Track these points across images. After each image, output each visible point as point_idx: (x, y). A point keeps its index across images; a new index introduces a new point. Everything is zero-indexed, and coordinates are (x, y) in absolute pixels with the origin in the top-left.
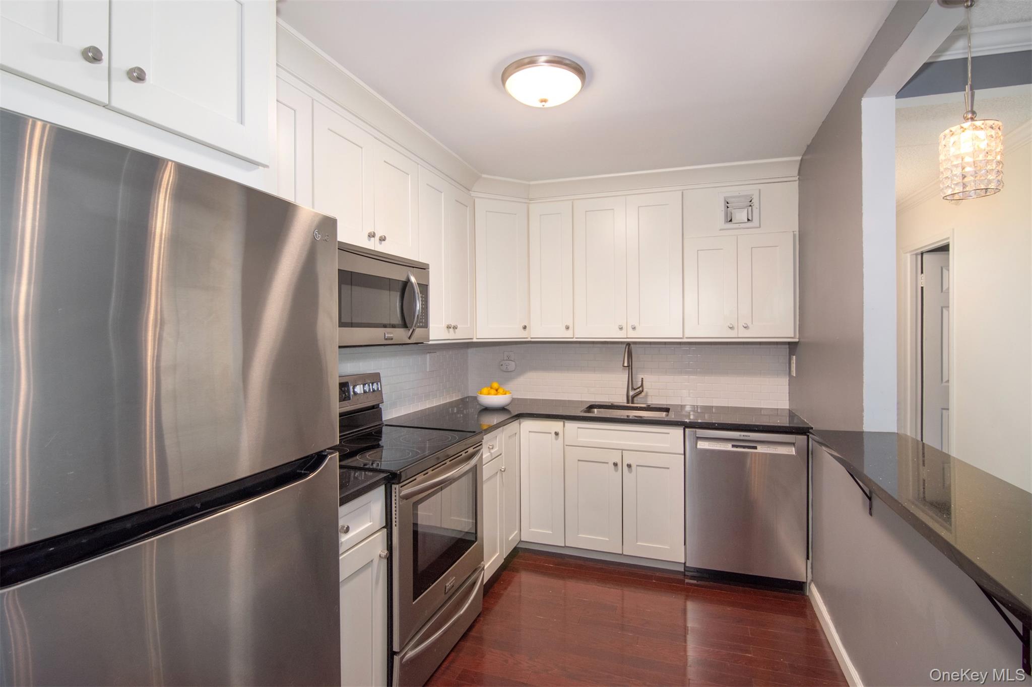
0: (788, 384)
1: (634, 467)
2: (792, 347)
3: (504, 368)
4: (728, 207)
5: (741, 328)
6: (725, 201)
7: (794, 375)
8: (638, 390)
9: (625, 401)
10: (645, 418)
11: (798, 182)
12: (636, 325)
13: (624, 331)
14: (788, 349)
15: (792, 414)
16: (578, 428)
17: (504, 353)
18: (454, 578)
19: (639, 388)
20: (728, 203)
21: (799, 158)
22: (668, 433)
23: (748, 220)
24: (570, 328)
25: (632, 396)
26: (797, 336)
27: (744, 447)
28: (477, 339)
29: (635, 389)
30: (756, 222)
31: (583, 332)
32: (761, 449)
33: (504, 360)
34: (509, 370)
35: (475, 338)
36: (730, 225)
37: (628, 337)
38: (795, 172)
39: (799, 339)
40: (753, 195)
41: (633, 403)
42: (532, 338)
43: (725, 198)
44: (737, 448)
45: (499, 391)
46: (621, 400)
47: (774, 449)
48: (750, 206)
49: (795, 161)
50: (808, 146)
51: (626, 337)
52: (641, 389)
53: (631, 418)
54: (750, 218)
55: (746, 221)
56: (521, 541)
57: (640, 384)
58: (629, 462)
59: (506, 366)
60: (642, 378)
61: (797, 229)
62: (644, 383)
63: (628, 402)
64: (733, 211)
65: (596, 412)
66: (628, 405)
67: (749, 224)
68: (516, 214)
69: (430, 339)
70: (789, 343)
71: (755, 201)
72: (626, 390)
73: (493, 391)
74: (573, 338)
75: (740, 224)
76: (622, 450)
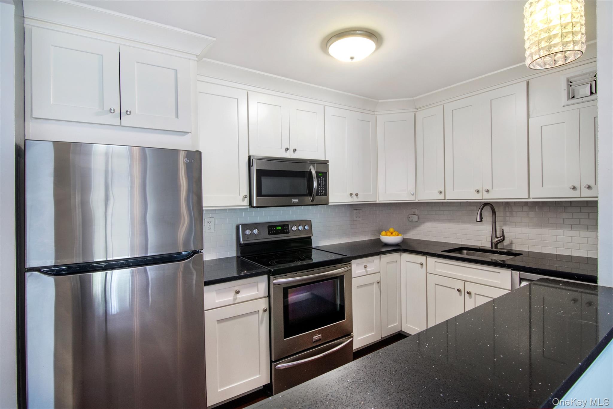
1: (473, 295)
3: (410, 219)
5: (583, 189)
8: (500, 239)
9: (490, 246)
12: (489, 188)
13: (480, 193)
16: (435, 262)
17: (411, 210)
18: (321, 335)
19: (500, 237)
22: (500, 273)
24: (442, 193)
25: (495, 243)
28: (379, 201)
29: (497, 238)
31: (452, 196)
33: (411, 214)
34: (414, 221)
35: (378, 200)
36: (572, 101)
37: (483, 198)
41: (496, 248)
42: (418, 200)
45: (393, 234)
46: (487, 245)
51: (482, 198)
52: (502, 238)
56: (401, 331)
57: (501, 234)
58: (469, 290)
59: (411, 218)
60: (503, 230)
62: (504, 233)
63: (492, 247)
64: (576, 88)
66: (492, 249)
68: (406, 120)
69: (330, 202)
73: (389, 234)
74: (445, 200)
76: (465, 281)
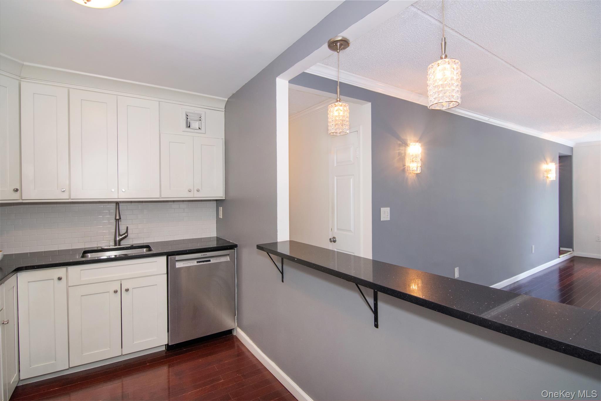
0: (216, 223)
1: (131, 290)
2: (219, 202)
4: (187, 118)
5: (196, 191)
6: (186, 114)
7: (222, 218)
8: (124, 236)
9: (113, 244)
10: (129, 255)
11: (224, 112)
14: (216, 204)
15: (218, 239)
16: (82, 270)
19: (124, 234)
20: (187, 116)
21: (227, 99)
23: (199, 128)
24: (66, 191)
25: (118, 240)
26: (224, 196)
27: (203, 261)
29: (121, 235)
30: (203, 130)
32: (213, 261)
36: (188, 129)
37: (118, 198)
38: (223, 106)
39: (225, 197)
40: (202, 114)
41: (119, 245)
43: (186, 112)
44: (200, 263)
46: (110, 244)
47: (219, 260)
48: (200, 120)
49: (225, 101)
50: (233, 94)
52: (126, 234)
53: (118, 256)
54: (200, 128)
55: (198, 128)
57: (125, 231)
58: (126, 288)
60: (127, 227)
61: (224, 138)
62: (129, 230)
63: (115, 245)
64: (191, 122)
65: (90, 256)
66: (116, 247)
67: (199, 131)
70: (216, 200)
71: (203, 118)
72: (113, 236)
74: (69, 199)
75: (195, 130)
76: (120, 280)
